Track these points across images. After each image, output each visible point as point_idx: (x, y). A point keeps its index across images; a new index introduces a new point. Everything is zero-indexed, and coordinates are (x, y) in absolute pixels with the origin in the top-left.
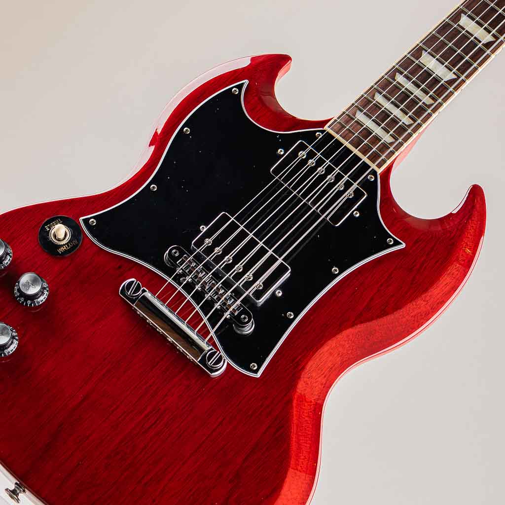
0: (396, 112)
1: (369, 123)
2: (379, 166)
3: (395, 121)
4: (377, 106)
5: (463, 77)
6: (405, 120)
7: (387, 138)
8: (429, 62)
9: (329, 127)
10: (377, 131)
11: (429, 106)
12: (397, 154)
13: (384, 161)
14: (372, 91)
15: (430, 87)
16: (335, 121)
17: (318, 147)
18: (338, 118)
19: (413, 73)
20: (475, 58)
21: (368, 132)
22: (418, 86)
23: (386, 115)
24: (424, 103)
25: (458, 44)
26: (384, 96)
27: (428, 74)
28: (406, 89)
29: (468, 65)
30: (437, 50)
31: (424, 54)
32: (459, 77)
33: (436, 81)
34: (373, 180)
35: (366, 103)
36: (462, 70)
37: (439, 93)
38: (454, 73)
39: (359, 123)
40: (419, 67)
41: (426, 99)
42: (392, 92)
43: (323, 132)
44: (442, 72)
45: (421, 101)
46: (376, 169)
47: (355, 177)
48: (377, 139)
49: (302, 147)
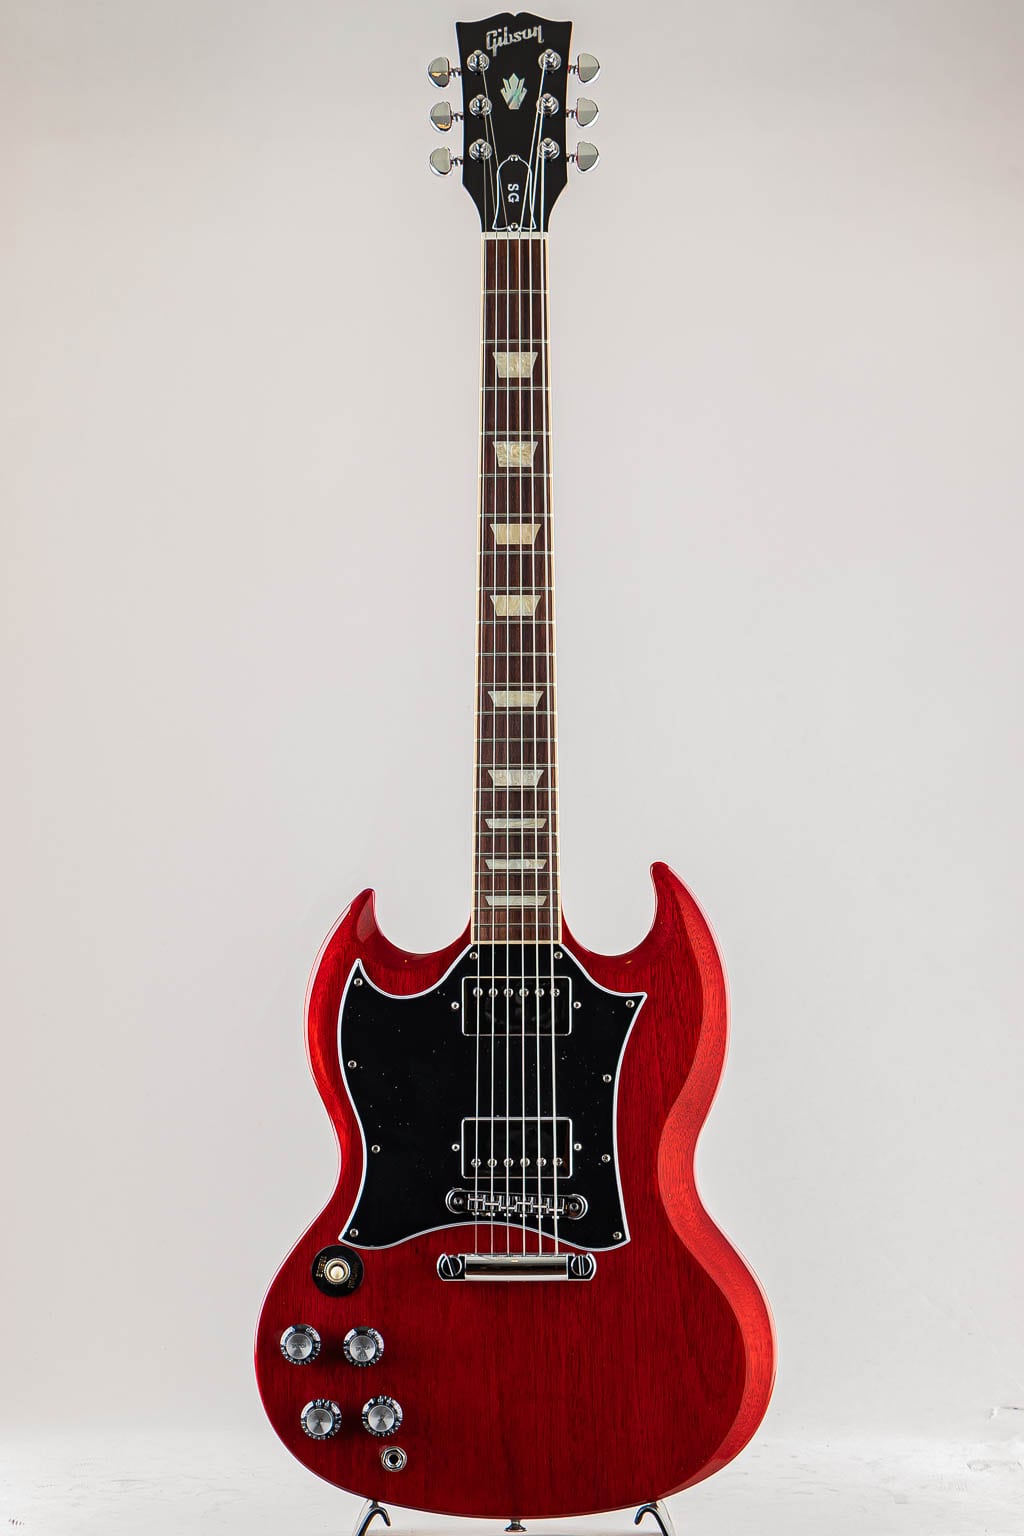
0: (523, 864)
1: (508, 901)
2: (556, 938)
3: (529, 876)
4: (500, 874)
5: (549, 765)
6: (537, 865)
7: (537, 901)
8: (505, 778)
9: (476, 939)
10: (523, 901)
11: (545, 828)
12: (559, 909)
13: (556, 928)
14: (481, 864)
15: (529, 805)
16: (476, 928)
17: (486, 971)
18: (476, 922)
19: (500, 806)
20: (542, 733)
21: (516, 913)
22: (518, 816)
23: (515, 878)
24: (539, 830)
25: (515, 733)
26: (497, 857)
27: (515, 794)
28: (510, 830)
29: (542, 746)
30: (501, 759)
31: (493, 774)
32: (546, 769)
33: (529, 794)
34: (561, 957)
35: (487, 882)
36: (542, 759)
37: (543, 805)
38: (538, 768)
39: (500, 910)
40: (501, 794)
41: (537, 823)
42: (500, 847)
43: (474, 949)
44: (526, 778)
45: (533, 830)
46: (556, 942)
47: (545, 970)
48: (530, 911)
49: (471, 985)
